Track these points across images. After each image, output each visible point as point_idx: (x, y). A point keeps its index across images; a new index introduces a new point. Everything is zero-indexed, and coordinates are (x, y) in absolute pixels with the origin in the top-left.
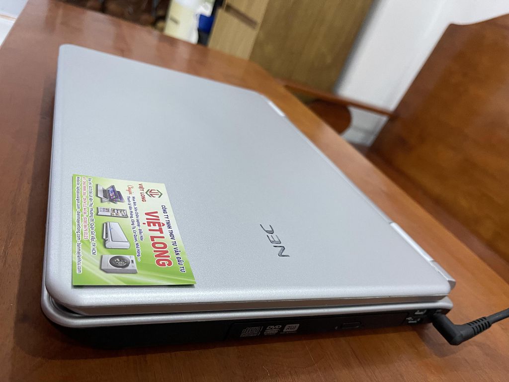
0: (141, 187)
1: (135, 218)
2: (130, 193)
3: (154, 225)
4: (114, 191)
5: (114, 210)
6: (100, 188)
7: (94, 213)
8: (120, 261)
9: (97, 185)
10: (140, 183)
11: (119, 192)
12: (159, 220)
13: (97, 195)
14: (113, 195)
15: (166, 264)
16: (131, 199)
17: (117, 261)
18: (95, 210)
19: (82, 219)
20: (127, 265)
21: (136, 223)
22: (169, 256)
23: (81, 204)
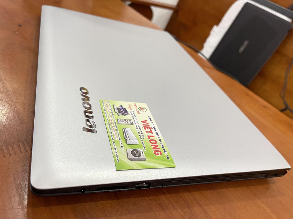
0: (135, 106)
1: (137, 125)
2: (131, 109)
3: (148, 129)
4: (123, 108)
5: (125, 120)
6: (115, 107)
7: (117, 123)
8: (136, 152)
9: (113, 105)
10: (134, 103)
11: (125, 109)
12: (149, 125)
13: (115, 112)
14: (123, 111)
15: (159, 154)
16: (132, 113)
17: (135, 153)
18: (116, 121)
19: (111, 127)
20: (140, 155)
21: (138, 128)
22: (159, 149)
23: (109, 117)
